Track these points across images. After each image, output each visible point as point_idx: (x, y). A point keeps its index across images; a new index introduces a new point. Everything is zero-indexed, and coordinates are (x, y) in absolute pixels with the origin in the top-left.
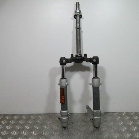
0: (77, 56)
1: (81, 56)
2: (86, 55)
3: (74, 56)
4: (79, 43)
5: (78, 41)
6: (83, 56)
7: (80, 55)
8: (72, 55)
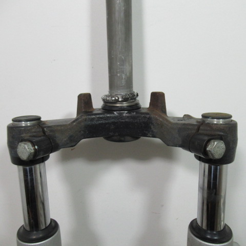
0: (109, 106)
1: (135, 107)
2: (158, 99)
3: (97, 104)
4: (119, 28)
5: (119, 15)
6: (145, 102)
7: (125, 100)
8: (85, 101)
